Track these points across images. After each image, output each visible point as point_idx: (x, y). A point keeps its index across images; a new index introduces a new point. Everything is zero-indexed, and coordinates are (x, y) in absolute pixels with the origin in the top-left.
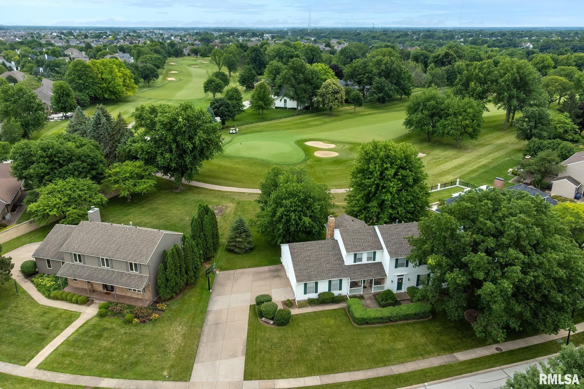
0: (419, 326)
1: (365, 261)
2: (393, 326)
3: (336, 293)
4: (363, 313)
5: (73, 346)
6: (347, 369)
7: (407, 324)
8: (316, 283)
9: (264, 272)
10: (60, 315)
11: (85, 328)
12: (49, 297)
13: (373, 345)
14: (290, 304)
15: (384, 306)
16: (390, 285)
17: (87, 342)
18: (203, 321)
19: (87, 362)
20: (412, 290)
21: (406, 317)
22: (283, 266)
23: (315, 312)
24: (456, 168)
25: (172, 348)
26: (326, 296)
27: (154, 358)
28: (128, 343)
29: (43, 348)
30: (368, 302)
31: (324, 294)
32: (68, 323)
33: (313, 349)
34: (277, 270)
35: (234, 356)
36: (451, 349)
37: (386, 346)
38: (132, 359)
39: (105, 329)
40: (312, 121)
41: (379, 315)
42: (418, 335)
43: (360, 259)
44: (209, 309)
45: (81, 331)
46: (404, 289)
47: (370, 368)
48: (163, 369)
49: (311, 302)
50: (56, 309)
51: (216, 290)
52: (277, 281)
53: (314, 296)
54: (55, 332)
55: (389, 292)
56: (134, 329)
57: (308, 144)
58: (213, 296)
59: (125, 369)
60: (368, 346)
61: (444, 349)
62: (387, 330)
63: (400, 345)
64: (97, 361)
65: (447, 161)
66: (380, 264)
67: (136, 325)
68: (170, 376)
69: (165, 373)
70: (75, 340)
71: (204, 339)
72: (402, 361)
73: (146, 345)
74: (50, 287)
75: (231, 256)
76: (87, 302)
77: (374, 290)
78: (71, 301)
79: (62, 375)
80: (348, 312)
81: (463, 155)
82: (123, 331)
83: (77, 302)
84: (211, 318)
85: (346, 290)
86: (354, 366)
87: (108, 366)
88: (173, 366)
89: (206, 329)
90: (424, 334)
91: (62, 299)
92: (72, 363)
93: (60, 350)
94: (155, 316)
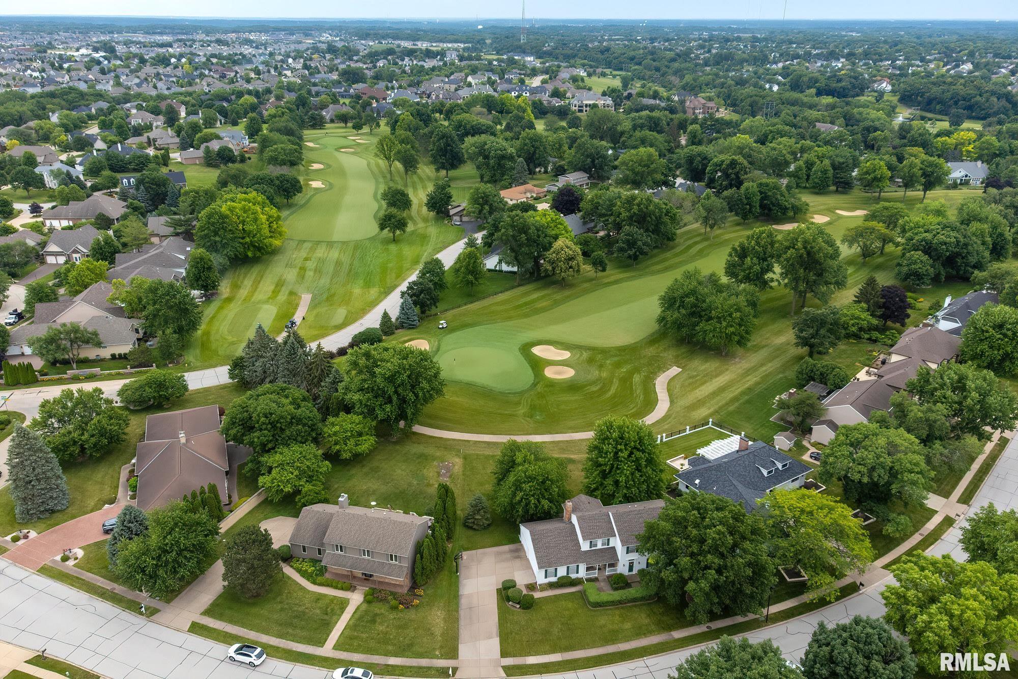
0: (644, 607)
1: (599, 546)
2: (622, 608)
3: (573, 576)
4: (597, 597)
5: (355, 630)
6: (583, 647)
7: (635, 606)
8: (556, 570)
9: (505, 553)
10: (332, 601)
11: (359, 613)
12: (314, 583)
13: (604, 626)
14: (532, 587)
15: (616, 589)
16: (622, 568)
17: (365, 626)
18: (457, 605)
19: (372, 644)
20: (641, 572)
21: (634, 600)
22: (522, 545)
23: (555, 596)
24: (715, 394)
25: (438, 632)
26: (565, 581)
27: (425, 640)
28: (399, 627)
29: (331, 632)
30: (602, 584)
31: (563, 577)
32: (343, 609)
33: (555, 631)
34: (517, 550)
35: (490, 637)
36: (669, 628)
37: (616, 627)
38: (407, 641)
39: (376, 615)
40: (538, 299)
41: (610, 598)
42: (643, 616)
43: (596, 545)
44: (461, 593)
45: (357, 616)
46: (635, 572)
47: (602, 646)
48: (434, 649)
49: (551, 586)
50: (325, 595)
51: (462, 573)
52: (517, 563)
53: (553, 579)
54: (335, 618)
55: (621, 576)
56: (400, 615)
57: (537, 351)
58: (461, 579)
59: (404, 650)
60: (601, 627)
61: (663, 628)
62: (617, 612)
63: (627, 625)
64: (379, 643)
65: (705, 382)
66: (614, 548)
67: (401, 611)
68: (442, 655)
69: (437, 653)
70: (355, 626)
71: (462, 622)
72: (627, 639)
73: (415, 629)
74: (312, 573)
75: (471, 533)
76: (352, 588)
77: (608, 572)
78: (336, 588)
79: (355, 655)
80: (583, 595)
81: (727, 370)
82: (392, 617)
83: (342, 589)
84: (464, 602)
85: (582, 573)
86: (588, 645)
87: (390, 648)
88: (441, 647)
89: (462, 613)
90: (649, 616)
91: (328, 586)
92: (359, 645)
93: (346, 633)
94: (416, 602)
